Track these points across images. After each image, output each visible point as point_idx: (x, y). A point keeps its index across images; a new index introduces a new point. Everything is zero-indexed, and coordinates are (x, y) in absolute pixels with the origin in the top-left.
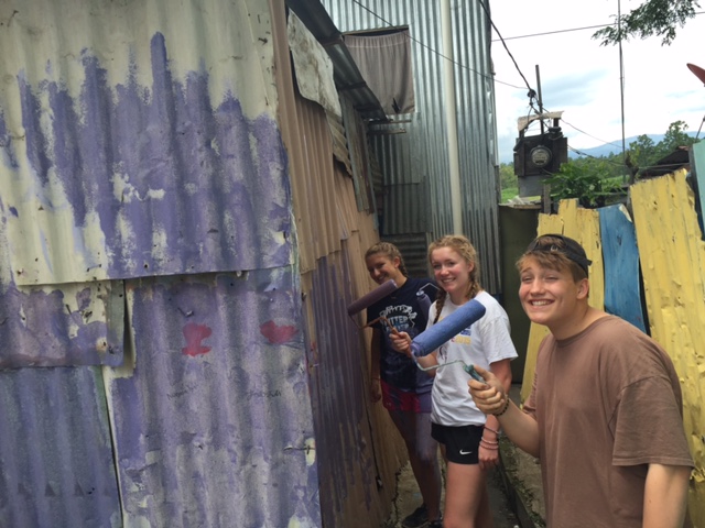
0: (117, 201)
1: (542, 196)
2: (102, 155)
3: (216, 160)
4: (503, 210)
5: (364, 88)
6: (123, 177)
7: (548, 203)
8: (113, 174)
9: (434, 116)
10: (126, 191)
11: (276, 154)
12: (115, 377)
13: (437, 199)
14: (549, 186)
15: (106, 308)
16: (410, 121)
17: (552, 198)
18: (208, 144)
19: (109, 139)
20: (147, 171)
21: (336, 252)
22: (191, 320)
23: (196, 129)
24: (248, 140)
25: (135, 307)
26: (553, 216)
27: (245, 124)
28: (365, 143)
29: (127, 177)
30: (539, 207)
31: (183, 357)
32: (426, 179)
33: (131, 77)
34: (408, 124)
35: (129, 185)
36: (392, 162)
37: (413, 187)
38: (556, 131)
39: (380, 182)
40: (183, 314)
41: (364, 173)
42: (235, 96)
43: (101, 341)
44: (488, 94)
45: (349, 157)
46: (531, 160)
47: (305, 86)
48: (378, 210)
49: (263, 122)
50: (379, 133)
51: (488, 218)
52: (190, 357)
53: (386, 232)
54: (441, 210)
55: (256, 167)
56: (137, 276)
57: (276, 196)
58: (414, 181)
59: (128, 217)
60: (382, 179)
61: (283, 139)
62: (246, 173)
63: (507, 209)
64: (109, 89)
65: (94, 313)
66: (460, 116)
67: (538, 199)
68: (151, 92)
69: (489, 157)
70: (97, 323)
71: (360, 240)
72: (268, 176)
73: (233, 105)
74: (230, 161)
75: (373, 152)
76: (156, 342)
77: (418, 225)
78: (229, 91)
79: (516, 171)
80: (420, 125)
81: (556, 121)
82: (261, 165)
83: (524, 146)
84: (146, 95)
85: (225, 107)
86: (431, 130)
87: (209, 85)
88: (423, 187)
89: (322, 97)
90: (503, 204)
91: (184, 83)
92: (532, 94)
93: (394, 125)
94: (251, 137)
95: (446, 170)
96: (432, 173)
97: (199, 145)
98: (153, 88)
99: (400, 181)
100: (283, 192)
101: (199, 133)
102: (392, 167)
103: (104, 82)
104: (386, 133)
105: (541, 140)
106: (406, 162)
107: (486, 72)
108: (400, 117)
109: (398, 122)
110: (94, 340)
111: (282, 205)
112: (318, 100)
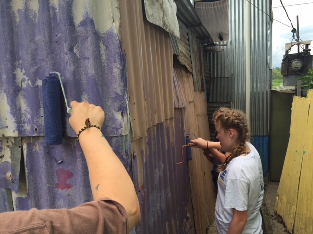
0: (18, 86)
1: (296, 86)
2: (8, 56)
3: (76, 61)
4: (274, 93)
5: (201, 27)
6: (21, 71)
7: (299, 90)
8: (15, 68)
9: (239, 43)
10: (23, 80)
11: (118, 57)
12: (17, 196)
13: (238, 85)
14: (301, 81)
15: (11, 153)
16: (226, 45)
17: (302, 88)
18: (71, 49)
19: (12, 45)
20: (36, 67)
21: (171, 119)
22: (61, 166)
23: (64, 39)
24: (99, 47)
25: (27, 154)
26: (303, 98)
27: (97, 36)
28: (202, 55)
29: (24, 71)
30: (294, 92)
31: (56, 189)
32: (233, 75)
33: (26, 4)
34: (225, 47)
35: (25, 76)
36: (215, 66)
37: (226, 79)
38: (307, 51)
39: (208, 75)
40: (57, 161)
41: (200, 71)
42: (90, 15)
43: (9, 174)
44: (269, 32)
45: (191, 63)
46: (291, 66)
47: (152, 16)
48: (207, 89)
49: (110, 34)
50: (210, 51)
51: (265, 96)
52: (60, 190)
53: (210, 101)
54: (240, 90)
55: (104, 66)
56: (30, 135)
57: (117, 86)
58: (226, 76)
59: (25, 97)
60: (210, 74)
61: (123, 48)
62: (96, 70)
63: (276, 92)
64: (13, 12)
65: (5, 156)
66: (253, 43)
67: (293, 88)
68: (37, 15)
69: (267, 64)
70: (6, 162)
71: (194, 106)
72: (111, 72)
73: (89, 22)
74: (87, 61)
75: (207, 61)
76: (40, 178)
77: (227, 98)
78: (87, 12)
79: (282, 72)
80: (231, 47)
81: (307, 46)
82: (108, 65)
83: (288, 59)
84: (35, 16)
85: (83, 24)
86: (237, 50)
87: (74, 8)
88: (231, 79)
89: (165, 24)
90: (273, 89)
91: (57, 7)
92: (294, 31)
93: (218, 47)
94: (101, 45)
95: (244, 70)
96: (236, 72)
97: (65, 50)
98: (38, 11)
99: (219, 76)
100: (122, 84)
101: (65, 42)
102: (215, 68)
103: (10, 8)
104: (213, 51)
105: (298, 56)
106: (223, 67)
107: (268, 20)
108: (221, 43)
109: (220, 46)
110: (5, 173)
111: (121, 94)
112: (161, 25)
